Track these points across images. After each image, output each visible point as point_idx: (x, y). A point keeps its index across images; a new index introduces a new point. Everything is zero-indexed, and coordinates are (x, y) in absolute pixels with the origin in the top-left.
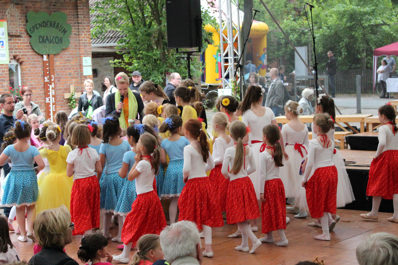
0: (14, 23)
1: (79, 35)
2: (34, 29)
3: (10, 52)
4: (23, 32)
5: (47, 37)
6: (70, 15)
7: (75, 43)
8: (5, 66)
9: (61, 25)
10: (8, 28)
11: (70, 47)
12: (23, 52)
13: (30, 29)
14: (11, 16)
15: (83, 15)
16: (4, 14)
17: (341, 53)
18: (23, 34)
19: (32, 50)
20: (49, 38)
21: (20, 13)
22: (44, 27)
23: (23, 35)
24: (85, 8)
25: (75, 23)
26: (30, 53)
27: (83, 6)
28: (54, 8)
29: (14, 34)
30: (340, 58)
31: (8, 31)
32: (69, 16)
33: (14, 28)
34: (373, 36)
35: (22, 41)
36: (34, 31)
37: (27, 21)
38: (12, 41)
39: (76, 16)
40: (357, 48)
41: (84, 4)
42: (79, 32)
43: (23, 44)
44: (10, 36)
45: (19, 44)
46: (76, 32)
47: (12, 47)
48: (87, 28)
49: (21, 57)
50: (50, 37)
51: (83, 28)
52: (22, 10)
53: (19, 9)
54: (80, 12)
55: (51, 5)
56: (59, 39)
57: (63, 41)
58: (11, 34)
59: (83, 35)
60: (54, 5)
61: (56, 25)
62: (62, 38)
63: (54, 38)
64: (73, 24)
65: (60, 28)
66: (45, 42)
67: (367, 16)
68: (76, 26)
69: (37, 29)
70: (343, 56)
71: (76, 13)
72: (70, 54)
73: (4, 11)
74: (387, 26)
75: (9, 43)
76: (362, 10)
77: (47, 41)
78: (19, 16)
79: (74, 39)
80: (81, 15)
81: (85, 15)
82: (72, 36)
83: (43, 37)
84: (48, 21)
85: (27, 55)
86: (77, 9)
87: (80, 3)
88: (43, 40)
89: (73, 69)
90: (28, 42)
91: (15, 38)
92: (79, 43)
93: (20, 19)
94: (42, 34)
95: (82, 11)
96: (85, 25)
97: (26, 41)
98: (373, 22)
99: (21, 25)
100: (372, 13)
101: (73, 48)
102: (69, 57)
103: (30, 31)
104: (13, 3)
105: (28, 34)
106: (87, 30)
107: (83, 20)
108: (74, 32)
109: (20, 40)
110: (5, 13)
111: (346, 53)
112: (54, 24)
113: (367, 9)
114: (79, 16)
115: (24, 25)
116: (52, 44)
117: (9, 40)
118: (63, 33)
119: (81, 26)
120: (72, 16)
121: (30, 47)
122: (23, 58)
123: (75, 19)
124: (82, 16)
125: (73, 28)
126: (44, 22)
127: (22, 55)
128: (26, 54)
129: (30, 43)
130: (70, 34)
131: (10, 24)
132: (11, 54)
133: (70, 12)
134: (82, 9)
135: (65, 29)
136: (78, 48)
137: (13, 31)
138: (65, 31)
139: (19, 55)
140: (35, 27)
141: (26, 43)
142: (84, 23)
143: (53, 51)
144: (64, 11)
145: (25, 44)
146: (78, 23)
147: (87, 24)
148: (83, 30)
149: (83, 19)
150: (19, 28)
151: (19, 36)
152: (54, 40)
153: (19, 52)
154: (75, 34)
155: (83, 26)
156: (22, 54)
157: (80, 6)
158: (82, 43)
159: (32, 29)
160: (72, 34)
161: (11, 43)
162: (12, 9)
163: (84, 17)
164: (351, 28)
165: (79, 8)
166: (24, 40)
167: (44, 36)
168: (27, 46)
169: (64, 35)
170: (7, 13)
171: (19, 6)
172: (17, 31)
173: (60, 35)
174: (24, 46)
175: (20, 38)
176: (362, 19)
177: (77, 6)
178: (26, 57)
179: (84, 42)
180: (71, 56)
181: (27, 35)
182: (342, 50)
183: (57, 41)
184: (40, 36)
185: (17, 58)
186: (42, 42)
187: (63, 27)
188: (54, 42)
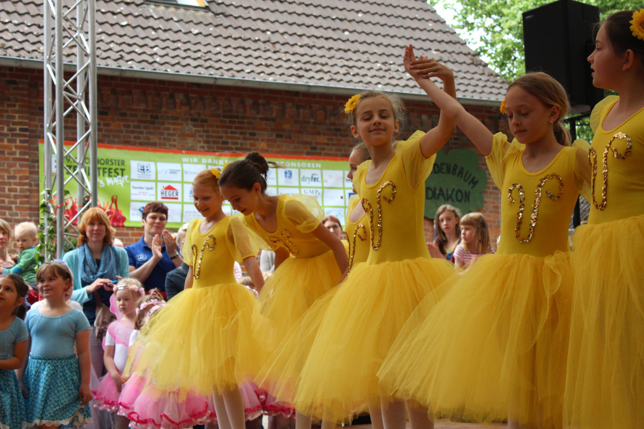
5: (441, 190)
7: (494, 203)
9: (467, 172)
11: (484, 209)
20: (445, 192)
22: (435, 173)
28: (455, 143)
50: (447, 190)
56: (464, 194)
57: (471, 198)
60: (456, 139)
61: (458, 171)
62: (469, 192)
63: (455, 193)
65: (466, 175)
66: (438, 198)
77: (441, 197)
82: (488, 190)
83: (433, 189)
84: (444, 164)
88: (435, 194)
94: (431, 185)
101: (491, 212)
112: (454, 169)
116: (449, 202)
118: (471, 185)
126: (435, 165)
130: (484, 186)
135: (474, 178)
138: (474, 182)
144: (472, 149)
152: (454, 196)
160: (489, 188)
167: (435, 189)
169: (473, 188)
173: (465, 187)
183: (459, 197)
184: (427, 189)
186: (431, 198)
187: (471, 174)
188: (455, 200)
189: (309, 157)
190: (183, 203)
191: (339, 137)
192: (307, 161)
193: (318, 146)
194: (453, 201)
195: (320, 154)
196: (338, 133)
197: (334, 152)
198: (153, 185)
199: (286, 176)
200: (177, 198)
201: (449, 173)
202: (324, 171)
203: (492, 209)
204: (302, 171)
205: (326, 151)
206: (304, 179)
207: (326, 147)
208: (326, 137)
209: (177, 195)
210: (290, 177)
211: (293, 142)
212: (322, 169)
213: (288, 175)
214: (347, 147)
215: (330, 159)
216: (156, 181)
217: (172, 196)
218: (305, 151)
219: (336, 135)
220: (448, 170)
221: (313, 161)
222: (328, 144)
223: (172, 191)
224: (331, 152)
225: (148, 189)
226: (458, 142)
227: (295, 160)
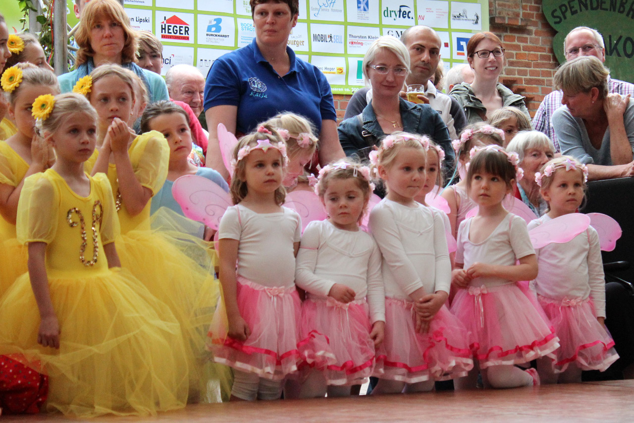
2: (563, 13)
4: (534, 19)
12: (532, 73)
13: (555, 11)
18: (535, 24)
22: (592, 9)
23: (532, 28)
29: (507, 22)
31: (491, 12)
33: (509, 6)
35: (529, 44)
36: (565, 18)
43: (533, 53)
44: (497, 26)
45: (522, 52)
49: (524, 85)
58: (497, 21)
63: (622, 41)
69: (573, 13)
85: (543, 81)
90: (547, 47)
91: (509, 34)
97: (540, 44)
103: (554, 17)
105: (546, 25)
109: (525, 40)
112: (623, 4)
121: (551, 62)
122: (532, 90)
127: (529, 82)
129: (551, 50)
137: (504, 14)
139: (521, 79)
140: (566, 8)
141: (543, 50)
145: (539, 53)
150: (522, 8)
151: (521, 30)
152: (620, 47)
153: (520, 72)
156: (528, 77)
159: (558, 13)
166: (537, 41)
168: (543, 57)
172: (518, 15)
174: (536, 56)
175: (525, 36)
178: (540, 87)
181: (545, 30)
183: (630, 51)
188: (622, 53)
190: (196, 46)
194: (619, 55)
198: (148, 14)
199: (359, 7)
200: (187, 38)
201: (614, 10)
202: (419, 2)
206: (387, 13)
209: (186, 32)
210: (365, 10)
213: (362, 6)
216: (154, 9)
217: (178, 34)
220: (613, 7)
223: (178, 26)
225: (141, 21)
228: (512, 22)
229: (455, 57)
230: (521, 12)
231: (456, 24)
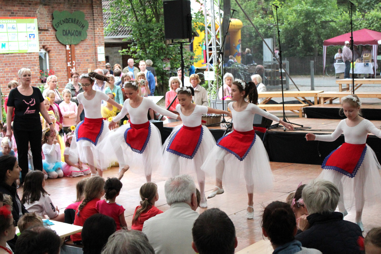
0: (43, 20)
1: (94, 29)
3: (40, 43)
4: (50, 27)
5: (69, 31)
6: (87, 13)
7: (91, 36)
8: (36, 54)
9: (80, 22)
10: (38, 23)
11: (87, 39)
12: (50, 43)
14: (40, 14)
15: (97, 13)
16: (34, 12)
17: (299, 44)
18: (50, 28)
19: (57, 41)
20: (71, 31)
21: (47, 12)
22: (67, 23)
23: (50, 30)
24: (99, 8)
25: (91, 20)
26: (56, 44)
27: (97, 7)
28: (74, 8)
29: (43, 28)
30: (298, 48)
31: (38, 26)
32: (86, 15)
33: (43, 23)
34: (323, 30)
35: (49, 34)
36: (59, 26)
37: (53, 19)
38: (42, 34)
39: (92, 15)
40: (311, 40)
41: (98, 5)
42: (94, 27)
43: (50, 37)
44: (40, 30)
45: (47, 37)
46: (92, 27)
47: (42, 39)
48: (100, 23)
49: (48, 46)
51: (97, 24)
52: (49, 10)
53: (47, 9)
54: (95, 11)
55: (72, 6)
56: (79, 33)
57: (82, 34)
58: (40, 28)
59: (98, 30)
60: (74, 6)
61: (76, 22)
62: (81, 31)
63: (75, 32)
64: (90, 21)
66: (68, 35)
67: (319, 15)
68: (92, 22)
69: (61, 24)
70: (301, 46)
71: (92, 12)
72: (87, 44)
73: (34, 11)
74: (334, 23)
75: (39, 36)
76: (315, 9)
77: (69, 34)
78: (47, 14)
79: (91, 32)
80: (96, 13)
81: (99, 13)
84: (70, 19)
86: (93, 9)
87: (95, 4)
88: (66, 33)
89: (90, 56)
90: (54, 35)
91: (43, 32)
92: (95, 36)
93: (48, 17)
94: (65, 28)
95: (97, 10)
96: (99, 21)
97: (52, 34)
98: (323, 19)
99: (48, 21)
100: (323, 12)
101: (90, 40)
102: (87, 47)
104: (42, 4)
105: (54, 28)
106: (100, 25)
107: (98, 18)
108: (91, 27)
109: (48, 33)
110: (36, 11)
111: (303, 44)
112: (75, 21)
113: (318, 9)
114: (94, 14)
115: (51, 21)
116: (73, 36)
117: (39, 33)
118: (82, 28)
119: (96, 22)
120: (89, 15)
121: (56, 39)
122: (51, 48)
123: (91, 17)
124: (97, 15)
125: (90, 23)
126: (66, 19)
127: (50, 45)
128: (53, 44)
130: (87, 28)
131: (40, 21)
132: (41, 44)
133: (87, 11)
134: (97, 9)
135: (83, 25)
136: (94, 39)
137: (42, 26)
138: (83, 27)
139: (47, 45)
140: (59, 23)
142: (98, 20)
143: (74, 42)
144: (82, 11)
145: (52, 37)
146: (94, 20)
147: (100, 21)
148: (98, 25)
149: (97, 16)
150: (47, 24)
151: (47, 30)
152: (75, 33)
153: (47, 43)
154: (91, 29)
155: (98, 22)
156: (49, 44)
157: (95, 7)
158: (97, 36)
159: (57, 25)
160: (89, 29)
161: (41, 36)
162: (41, 9)
163: (98, 15)
164: (306, 25)
165: (94, 8)
166: (51, 33)
167: (66, 30)
168: (53, 38)
169: (82, 29)
170: (37, 12)
171: (47, 6)
172: (45, 26)
173: (79, 29)
174: (51, 38)
175: (48, 32)
176: (315, 18)
177: (93, 6)
178: (53, 47)
179: (98, 34)
180: (88, 46)
181: (53, 30)
182: (300, 42)
183: (77, 34)
184: (64, 30)
185: (46, 47)
186: (65, 35)
187: (82, 23)
188: (75, 35)
189: (11, 17)
191: (23, 7)
192: (10, 19)
193: (15, 12)
194: (74, 36)
195: (15, 16)
196: (23, 5)
197: (22, 15)
202: (18, 24)
203: (90, 39)
204: (8, 24)
205: (18, 14)
206: (9, 28)
207: (18, 12)
208: (18, 7)
211: (3, 10)
212: (16, 23)
213: (2, 27)
214: (27, 12)
215: (20, 18)
218: (9, 14)
219: (22, 6)
220: (72, 22)
221: (13, 19)
222: (19, 11)
224: (20, 15)
226: (75, 7)
227: (4, 19)
228: (45, 29)
229: (29, 40)
230: (46, 25)
231: (28, 30)
